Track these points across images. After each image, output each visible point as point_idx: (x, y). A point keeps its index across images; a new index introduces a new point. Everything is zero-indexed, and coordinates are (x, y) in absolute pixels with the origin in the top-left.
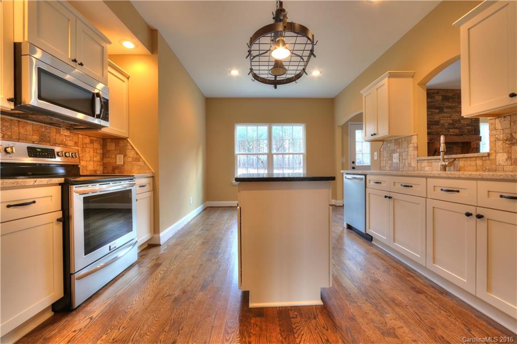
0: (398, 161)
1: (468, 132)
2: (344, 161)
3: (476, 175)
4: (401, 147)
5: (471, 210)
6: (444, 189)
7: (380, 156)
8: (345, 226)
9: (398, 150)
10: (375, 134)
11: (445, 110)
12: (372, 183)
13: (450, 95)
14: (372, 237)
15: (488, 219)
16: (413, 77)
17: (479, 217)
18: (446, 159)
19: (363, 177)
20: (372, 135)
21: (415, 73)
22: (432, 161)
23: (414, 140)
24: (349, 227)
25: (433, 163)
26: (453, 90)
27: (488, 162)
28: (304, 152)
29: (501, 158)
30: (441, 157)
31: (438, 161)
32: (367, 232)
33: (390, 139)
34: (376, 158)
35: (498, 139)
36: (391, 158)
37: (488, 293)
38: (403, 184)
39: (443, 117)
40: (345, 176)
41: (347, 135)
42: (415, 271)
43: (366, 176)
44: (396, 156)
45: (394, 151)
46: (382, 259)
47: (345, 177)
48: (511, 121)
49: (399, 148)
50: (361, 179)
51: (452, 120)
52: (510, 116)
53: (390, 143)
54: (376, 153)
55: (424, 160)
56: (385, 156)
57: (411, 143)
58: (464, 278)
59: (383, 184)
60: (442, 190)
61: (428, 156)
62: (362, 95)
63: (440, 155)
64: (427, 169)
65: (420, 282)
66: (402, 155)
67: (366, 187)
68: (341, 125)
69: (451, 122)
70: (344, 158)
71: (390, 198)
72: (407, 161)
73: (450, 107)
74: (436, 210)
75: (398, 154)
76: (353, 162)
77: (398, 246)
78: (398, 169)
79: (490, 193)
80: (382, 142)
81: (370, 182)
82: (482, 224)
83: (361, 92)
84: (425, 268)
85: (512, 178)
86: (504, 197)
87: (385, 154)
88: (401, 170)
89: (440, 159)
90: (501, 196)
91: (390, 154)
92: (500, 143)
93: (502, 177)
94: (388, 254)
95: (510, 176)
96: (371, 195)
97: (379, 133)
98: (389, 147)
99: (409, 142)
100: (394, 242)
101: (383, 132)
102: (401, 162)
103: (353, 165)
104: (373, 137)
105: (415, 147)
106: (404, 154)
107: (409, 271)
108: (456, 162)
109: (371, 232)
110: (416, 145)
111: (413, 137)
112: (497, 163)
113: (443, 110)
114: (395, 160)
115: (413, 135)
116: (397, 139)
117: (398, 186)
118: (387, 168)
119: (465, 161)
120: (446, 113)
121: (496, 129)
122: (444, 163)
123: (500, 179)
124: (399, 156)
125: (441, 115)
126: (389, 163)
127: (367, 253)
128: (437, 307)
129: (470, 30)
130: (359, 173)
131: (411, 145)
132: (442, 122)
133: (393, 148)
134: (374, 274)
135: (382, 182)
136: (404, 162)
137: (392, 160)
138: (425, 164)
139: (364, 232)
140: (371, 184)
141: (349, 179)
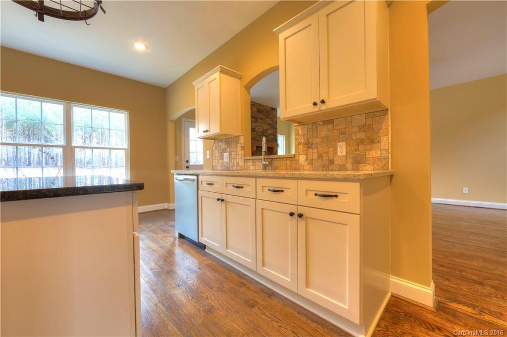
0: (228, 160)
1: (272, 139)
2: (178, 160)
3: (298, 174)
4: (230, 146)
5: (293, 209)
6: (271, 189)
7: (212, 155)
8: (177, 235)
9: (228, 149)
10: (207, 131)
11: (259, 120)
12: (204, 184)
13: (262, 109)
14: (205, 245)
15: (306, 217)
16: (240, 79)
17: (300, 216)
18: (267, 159)
19: (195, 177)
20: (204, 132)
21: (242, 75)
22: (256, 161)
23: (242, 139)
24: (181, 236)
25: (256, 163)
26: (263, 105)
27: (294, 162)
28: (127, 147)
29: (302, 158)
30: (262, 157)
31: (260, 160)
32: (200, 241)
33: (221, 138)
34: (208, 157)
35: (300, 143)
36: (222, 157)
37: (307, 289)
38: (235, 185)
39: (257, 126)
40: (175, 176)
41: (181, 132)
42: (246, 275)
43: (197, 176)
44: (226, 155)
45: (224, 151)
46: (215, 270)
47: (176, 178)
48: (307, 129)
49: (228, 147)
50: (193, 180)
51: (263, 129)
52: (307, 124)
53: (221, 142)
54: (208, 152)
55: (250, 160)
56: (217, 155)
57: (238, 143)
58: (287, 277)
59: (216, 186)
60: (269, 190)
61: (252, 156)
62: (194, 86)
63: (262, 155)
64: (251, 168)
65: (251, 290)
66: (232, 154)
67: (198, 190)
68: (175, 120)
69: (262, 130)
70: (178, 156)
71: (222, 200)
72: (235, 160)
73: (261, 119)
74: (265, 211)
75: (228, 153)
76: (187, 161)
77: (231, 252)
78: (228, 169)
79: (307, 191)
80: (214, 141)
81: (202, 184)
82: (302, 223)
83: (194, 83)
84: (255, 273)
85: (324, 177)
86: (319, 195)
87: (217, 153)
88: (231, 169)
89: (262, 159)
90: (316, 195)
91: (221, 153)
92: (301, 146)
93: (317, 176)
94: (221, 261)
95: (323, 175)
96: (203, 198)
97: (211, 130)
98: (221, 146)
99: (237, 142)
100: (227, 248)
101: (215, 130)
102: (231, 160)
103: (187, 164)
104: (205, 134)
105: (242, 147)
106: (233, 153)
107: (242, 277)
108: (273, 162)
109: (204, 240)
110: (243, 145)
111: (241, 137)
112: (300, 163)
113: (257, 120)
114: (226, 160)
115: (240, 136)
116: (228, 139)
117: (230, 187)
118: (219, 168)
119: (279, 161)
120: (259, 122)
121: (299, 135)
122: (265, 163)
123: (316, 178)
124: (229, 155)
125: (256, 124)
126: (220, 162)
127: (199, 268)
128: (269, 320)
129: (286, 40)
130: (191, 173)
131: (239, 145)
132: (257, 129)
133: (224, 147)
134: (207, 298)
135: (214, 183)
136: (233, 161)
137: (223, 159)
138: (250, 163)
139: (197, 241)
140: (203, 186)
141: (180, 180)
